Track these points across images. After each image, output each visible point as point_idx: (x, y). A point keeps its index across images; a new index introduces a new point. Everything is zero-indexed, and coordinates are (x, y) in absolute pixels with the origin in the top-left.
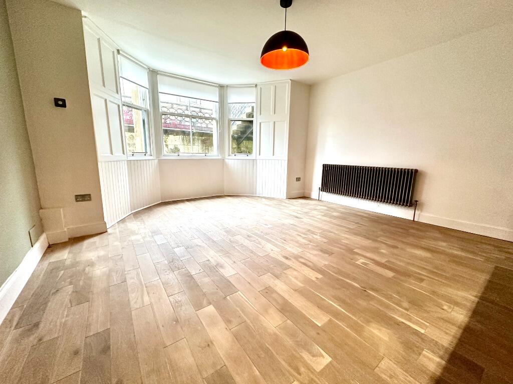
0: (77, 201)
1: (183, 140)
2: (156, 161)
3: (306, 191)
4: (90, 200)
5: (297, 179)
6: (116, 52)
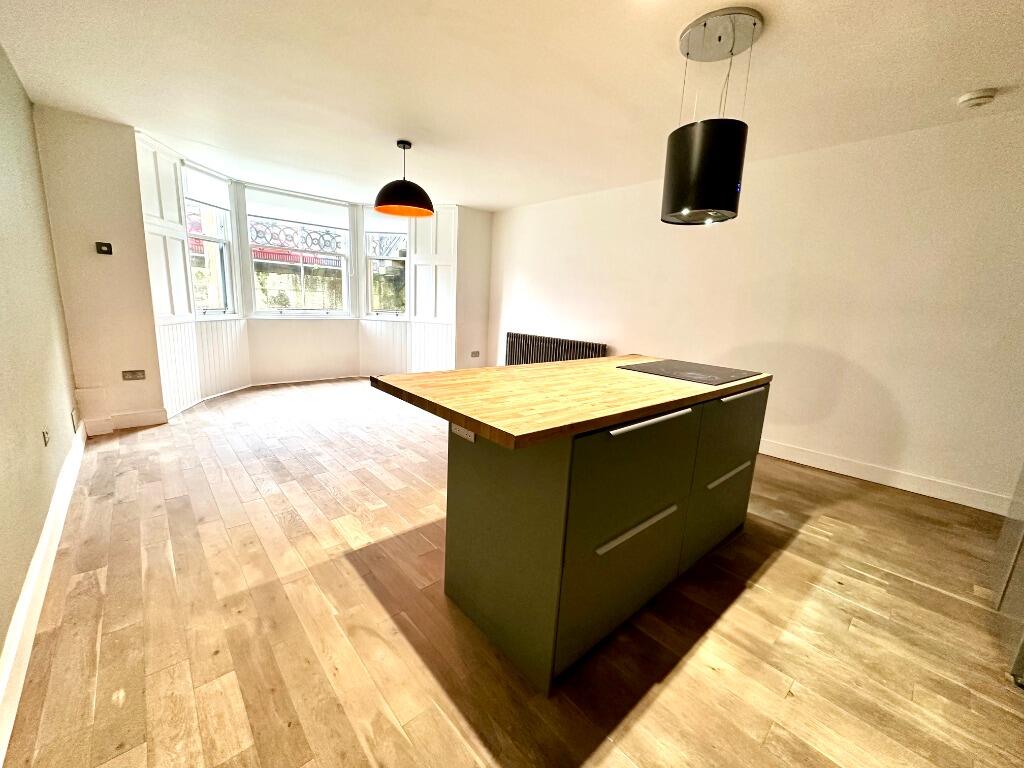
0: (124, 378)
1: (295, 282)
2: (243, 322)
4: (143, 378)
5: (473, 353)
6: (179, 164)
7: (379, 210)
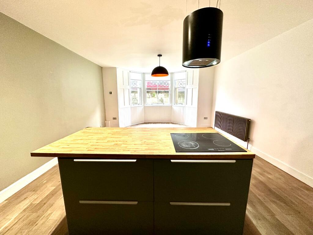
0: (113, 119)
1: (165, 95)
3: (211, 125)
4: (116, 119)
5: (204, 118)
6: (129, 72)
7: (152, 76)
